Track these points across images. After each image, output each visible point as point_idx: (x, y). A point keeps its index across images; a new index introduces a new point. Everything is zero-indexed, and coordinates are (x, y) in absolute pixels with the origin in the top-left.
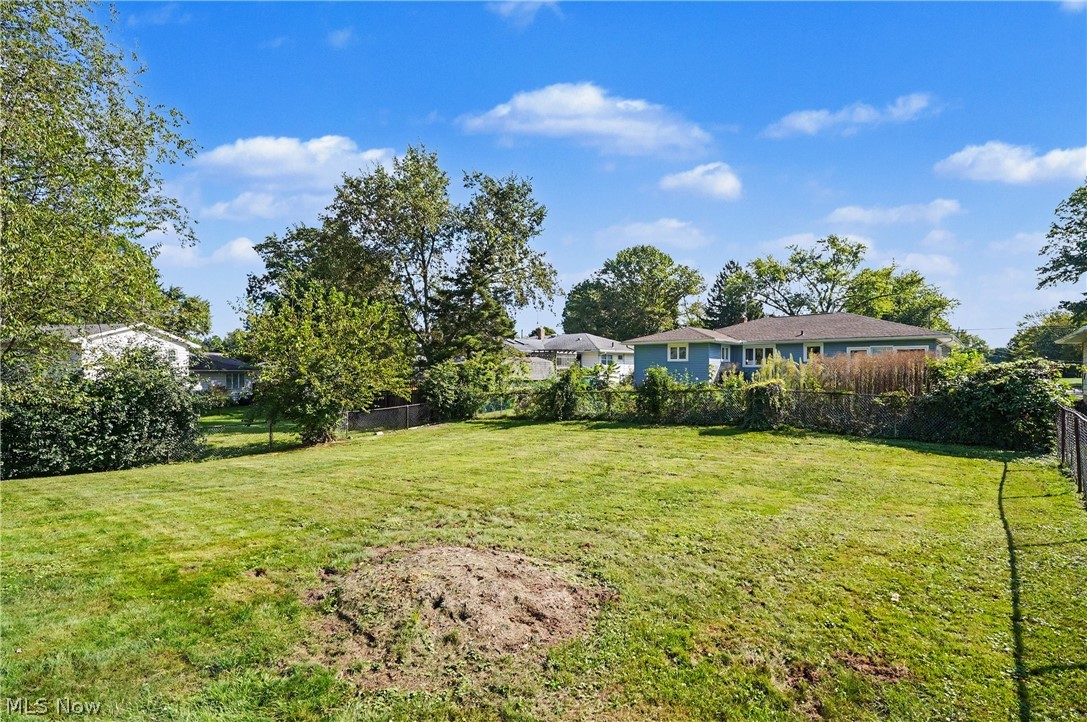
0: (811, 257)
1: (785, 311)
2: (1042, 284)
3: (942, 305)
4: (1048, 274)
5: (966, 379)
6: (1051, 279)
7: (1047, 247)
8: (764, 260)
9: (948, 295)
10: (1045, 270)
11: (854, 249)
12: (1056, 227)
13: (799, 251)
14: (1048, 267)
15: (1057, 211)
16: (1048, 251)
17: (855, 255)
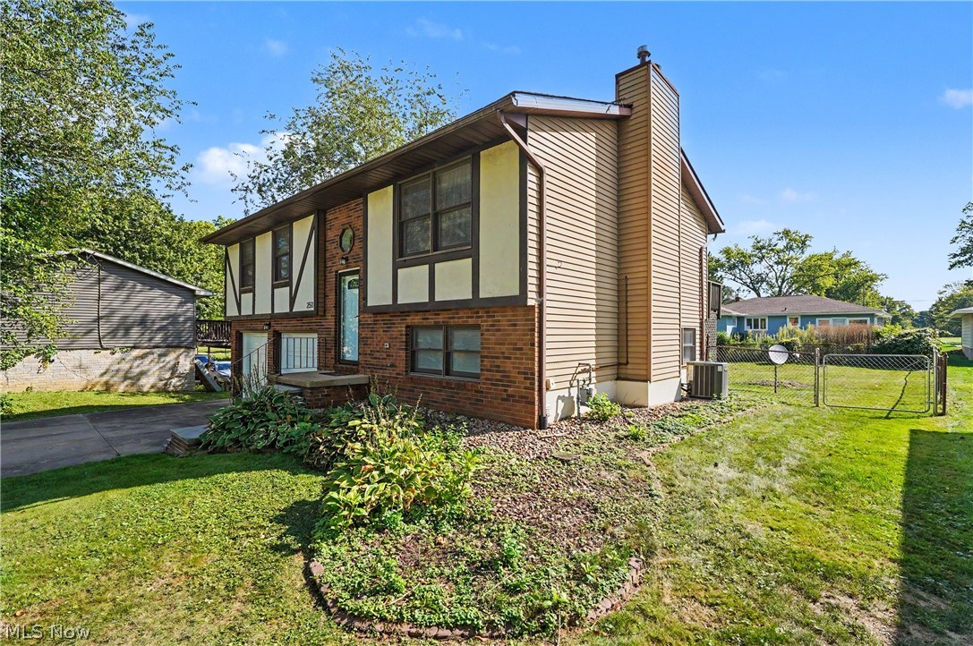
0: (770, 245)
1: (748, 286)
2: (952, 266)
3: (872, 280)
4: (957, 258)
5: (893, 337)
6: (960, 262)
7: (956, 238)
8: (733, 248)
9: (876, 271)
10: (955, 256)
11: (803, 238)
12: (963, 222)
13: (759, 239)
14: (958, 253)
15: (964, 210)
16: (957, 240)
17: (804, 243)
